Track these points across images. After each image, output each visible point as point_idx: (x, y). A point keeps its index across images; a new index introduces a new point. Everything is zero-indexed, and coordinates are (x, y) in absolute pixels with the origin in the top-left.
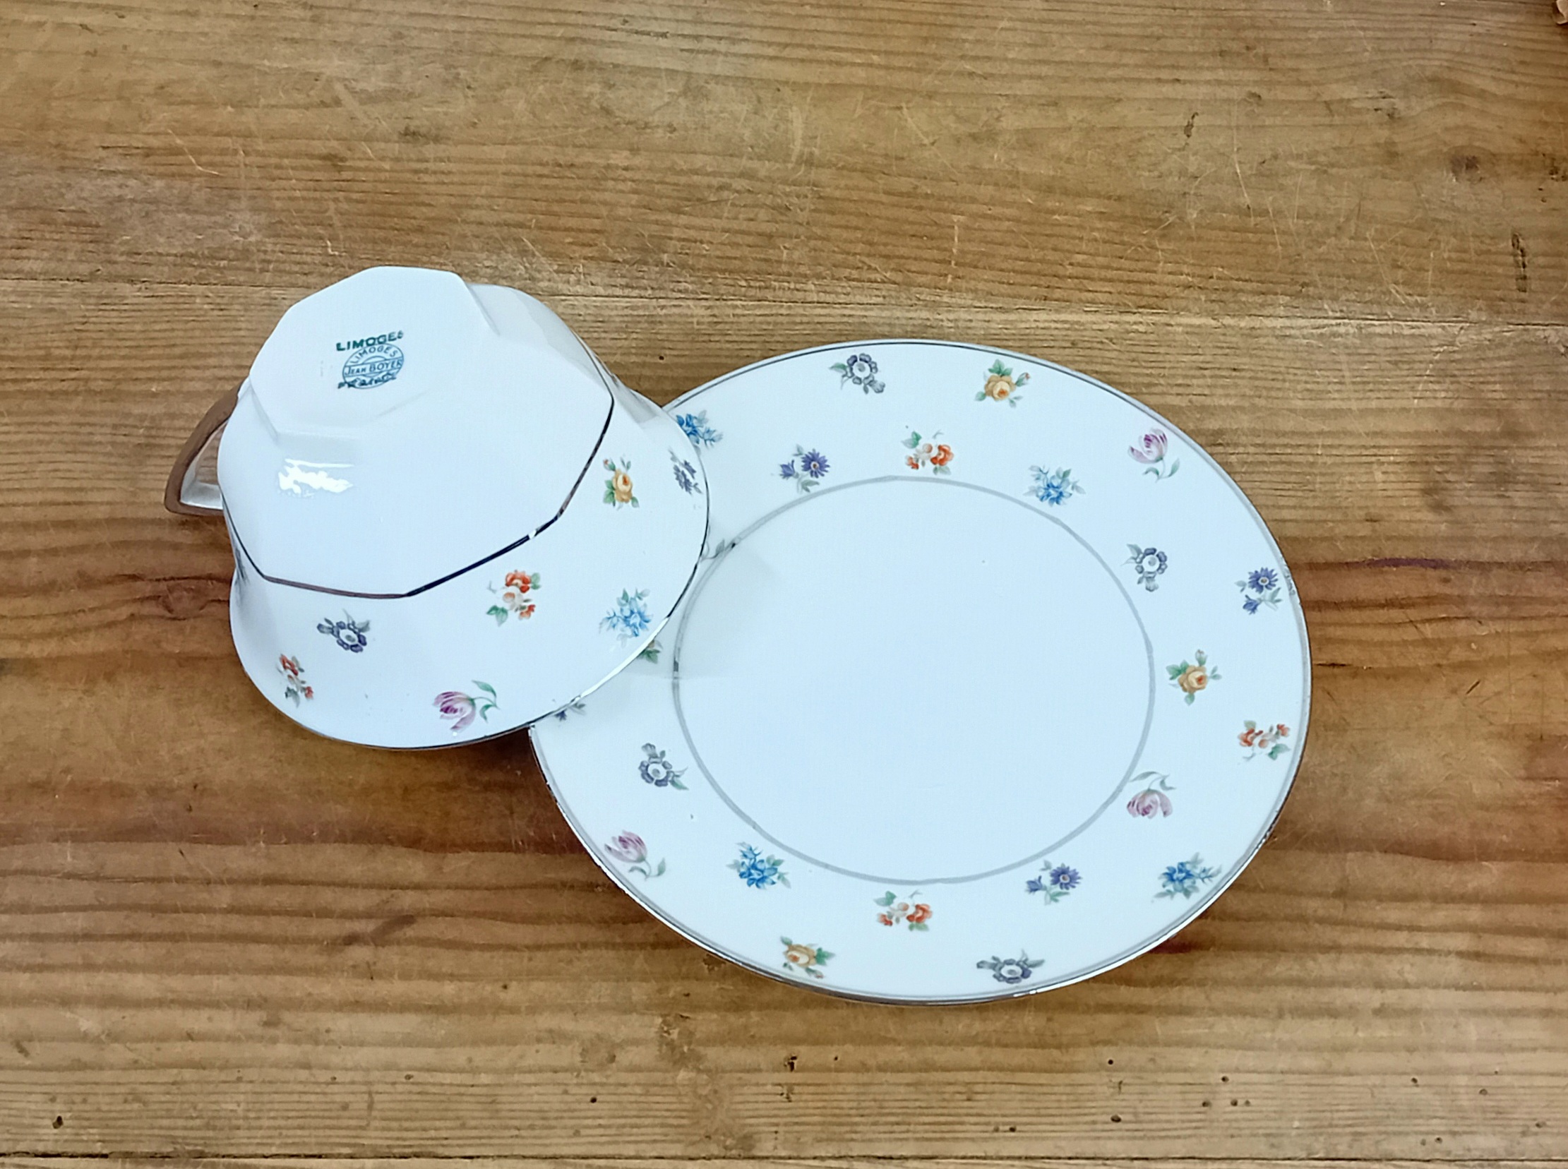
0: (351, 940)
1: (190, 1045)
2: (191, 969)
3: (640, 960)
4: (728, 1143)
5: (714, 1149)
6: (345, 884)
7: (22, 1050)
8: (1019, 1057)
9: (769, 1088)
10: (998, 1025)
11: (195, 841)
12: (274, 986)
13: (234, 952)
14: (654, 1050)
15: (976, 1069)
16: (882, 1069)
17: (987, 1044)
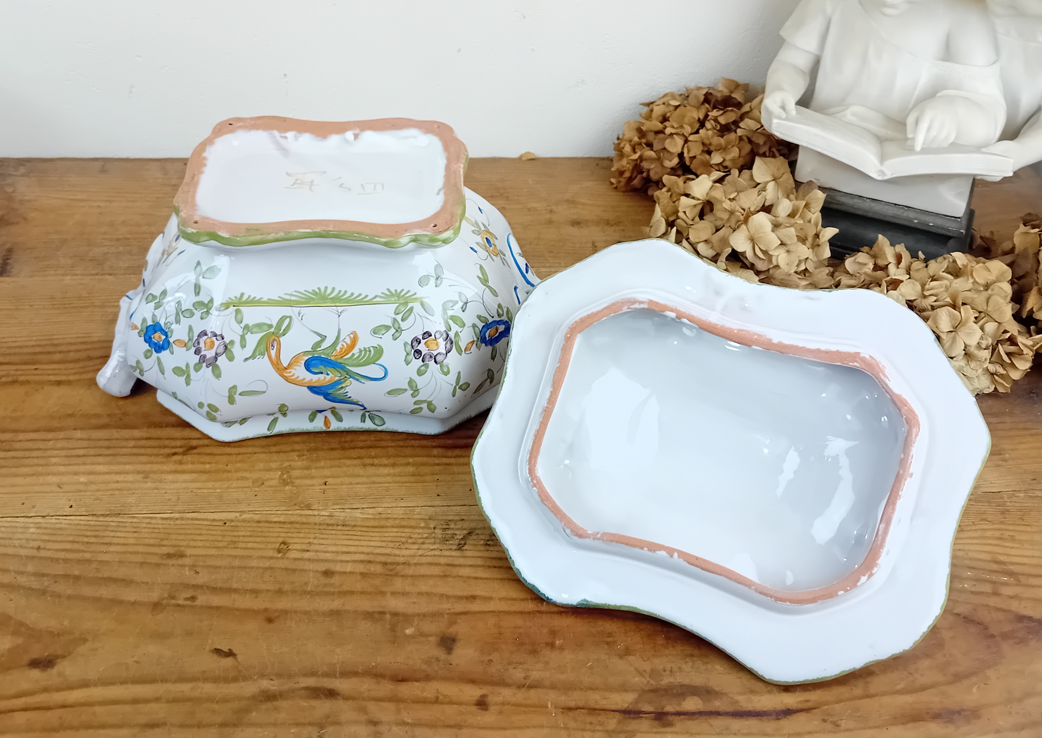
0: (175, 454)
1: (117, 484)
2: (119, 463)
3: (275, 457)
4: (302, 506)
5: (297, 508)
6: (173, 439)
7: (60, 487)
8: (405, 479)
9: (317, 490)
10: (399, 470)
11: (123, 428)
12: (148, 467)
13: (133, 459)
14: (277, 480)
15: (390, 483)
16: (357, 484)
17: (394, 475)
